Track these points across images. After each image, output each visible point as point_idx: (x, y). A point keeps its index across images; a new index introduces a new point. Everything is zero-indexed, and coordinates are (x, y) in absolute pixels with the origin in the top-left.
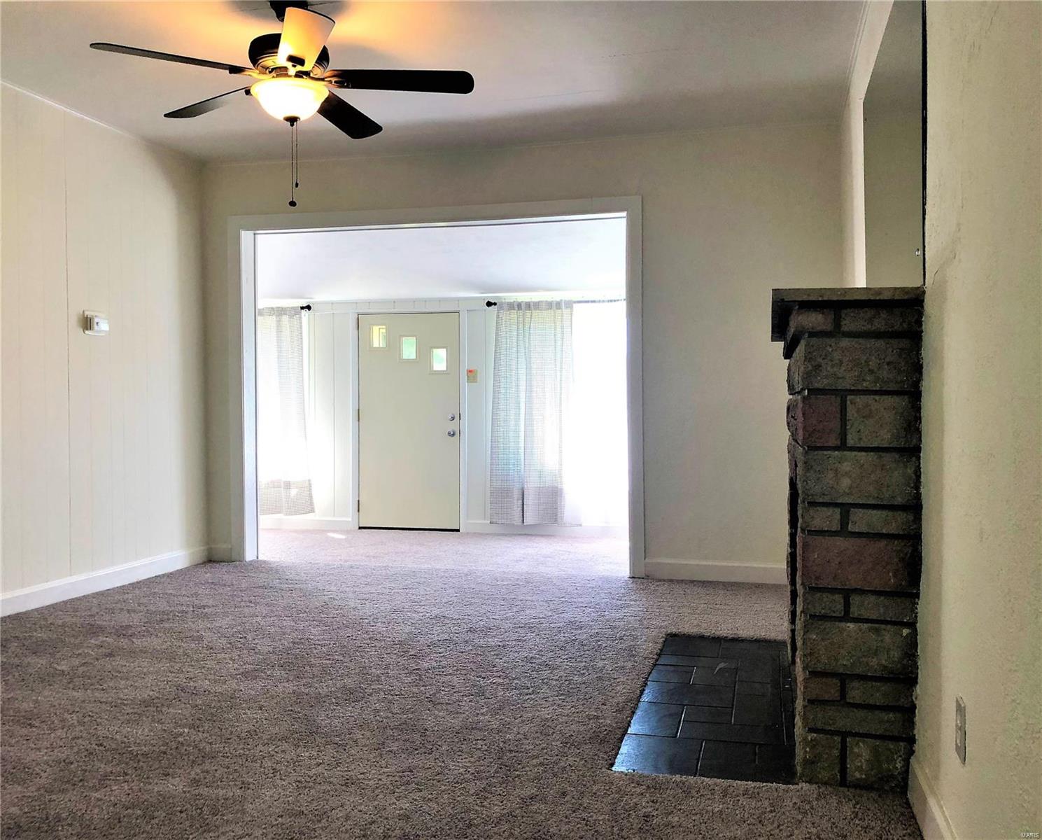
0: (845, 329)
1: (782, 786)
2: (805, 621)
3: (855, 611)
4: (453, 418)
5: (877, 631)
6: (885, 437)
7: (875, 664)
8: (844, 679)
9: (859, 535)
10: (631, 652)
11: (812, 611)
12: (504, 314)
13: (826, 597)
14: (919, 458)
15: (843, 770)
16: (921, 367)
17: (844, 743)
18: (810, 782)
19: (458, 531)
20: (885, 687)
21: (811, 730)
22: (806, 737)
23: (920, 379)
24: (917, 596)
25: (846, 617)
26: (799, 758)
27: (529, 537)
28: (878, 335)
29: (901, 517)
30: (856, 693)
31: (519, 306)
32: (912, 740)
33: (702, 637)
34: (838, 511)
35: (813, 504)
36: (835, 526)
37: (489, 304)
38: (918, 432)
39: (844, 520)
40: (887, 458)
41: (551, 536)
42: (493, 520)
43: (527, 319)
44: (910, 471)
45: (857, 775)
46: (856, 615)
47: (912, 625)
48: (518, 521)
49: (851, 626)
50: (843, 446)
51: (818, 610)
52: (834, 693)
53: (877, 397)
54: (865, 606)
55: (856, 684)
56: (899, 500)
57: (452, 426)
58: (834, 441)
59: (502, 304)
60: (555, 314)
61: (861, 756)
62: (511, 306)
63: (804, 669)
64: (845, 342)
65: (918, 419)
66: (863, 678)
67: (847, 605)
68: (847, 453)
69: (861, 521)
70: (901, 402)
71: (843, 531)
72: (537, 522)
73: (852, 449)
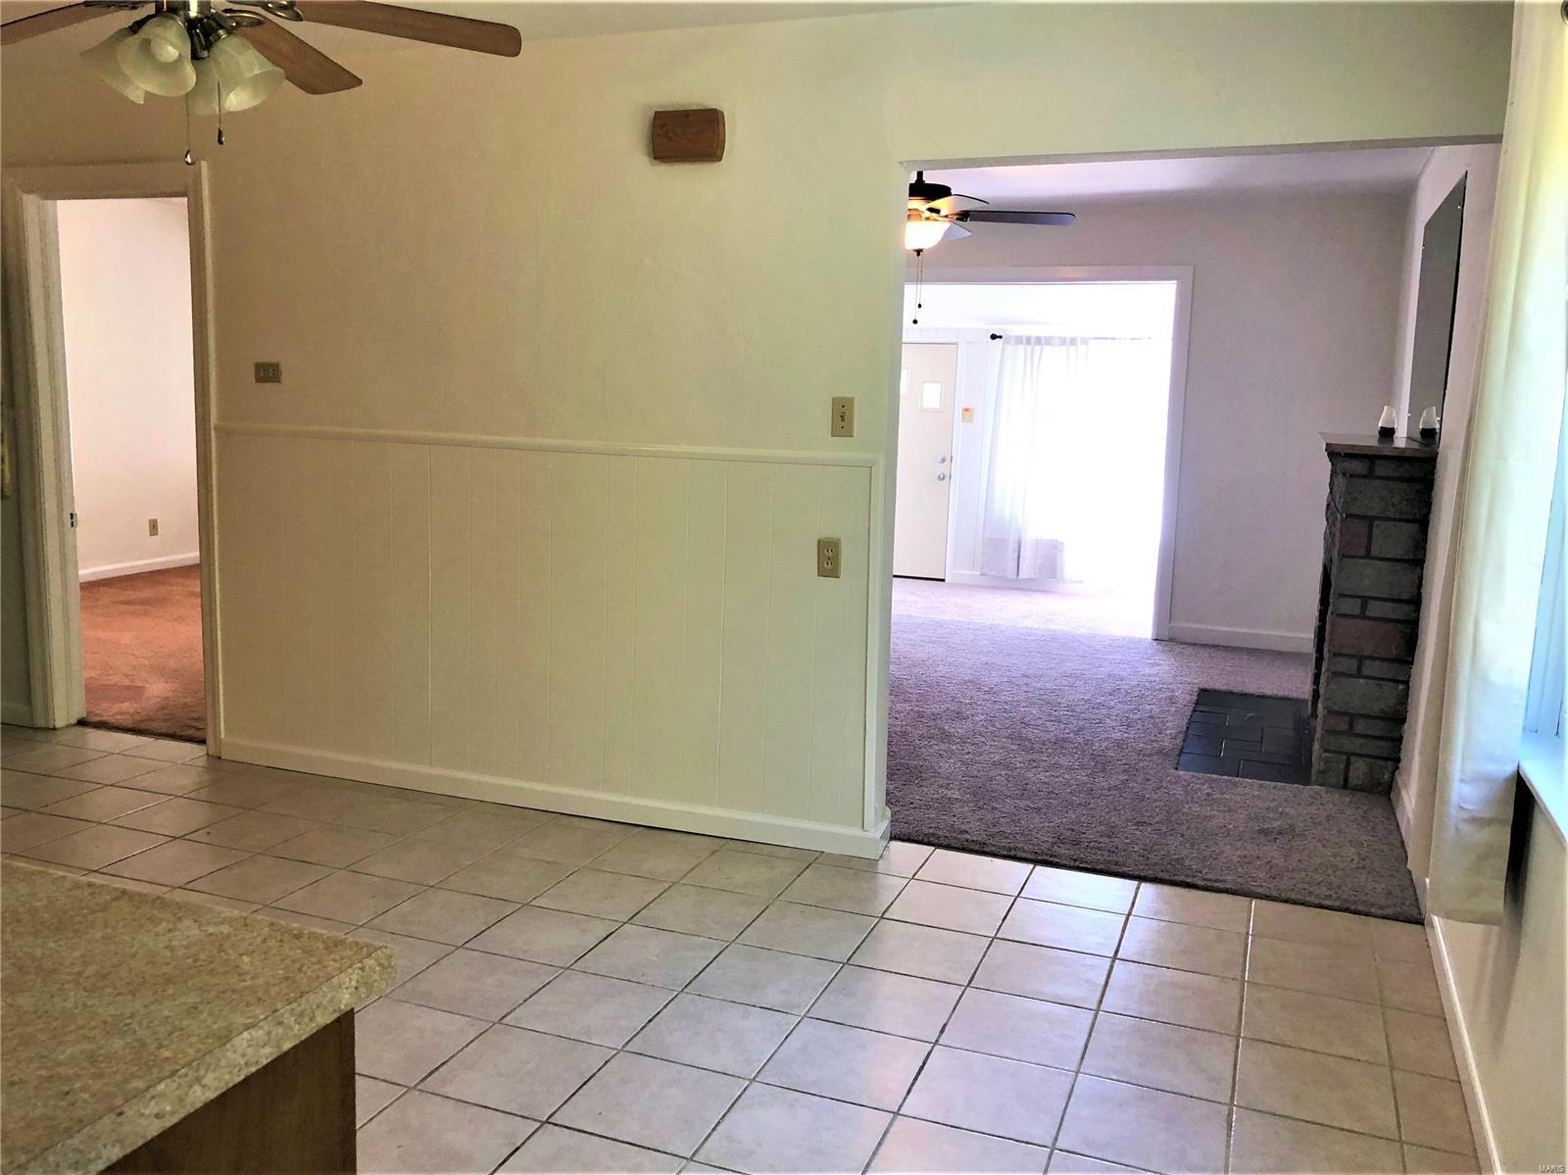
0: (1377, 474)
1: (1302, 787)
2: (1328, 676)
3: (1365, 671)
4: (944, 460)
5: (1380, 686)
6: (1398, 551)
7: (1376, 708)
8: (1353, 718)
9: (1374, 619)
10: (1172, 701)
11: (1334, 669)
12: (1009, 348)
13: (1344, 660)
14: (1422, 569)
15: (1346, 780)
16: (1431, 503)
17: (1349, 758)
18: (1321, 785)
19: (943, 580)
20: (1381, 724)
21: (1326, 751)
22: (1321, 756)
23: (1429, 512)
24: (1412, 663)
25: (1359, 675)
26: (1314, 770)
27: (1025, 592)
28: (1402, 480)
29: (1405, 607)
30: (1361, 726)
31: (1028, 340)
32: (1398, 760)
33: (1231, 693)
34: (1359, 601)
35: (1341, 595)
36: (1357, 612)
37: (994, 337)
38: (1424, 549)
39: (1364, 607)
40: (1399, 566)
41: (1050, 592)
42: (984, 572)
43: (1037, 356)
44: (1415, 577)
45: (1356, 782)
46: (1365, 674)
47: (1407, 683)
48: (1011, 573)
49: (1361, 681)
50: (1368, 556)
51: (1339, 668)
52: (1344, 727)
53: (1396, 523)
54: (1372, 668)
55: (1361, 721)
56: (1405, 597)
57: (943, 469)
58: (1362, 552)
59: (1009, 337)
60: (1068, 351)
61: (1359, 770)
62: (1019, 340)
63: (1324, 708)
64: (1377, 483)
65: (1425, 541)
66: (1367, 717)
67: (1360, 667)
68: (1371, 561)
69: (1375, 609)
70: (1414, 528)
71: (1362, 616)
72: (1032, 576)
73: (1374, 558)
